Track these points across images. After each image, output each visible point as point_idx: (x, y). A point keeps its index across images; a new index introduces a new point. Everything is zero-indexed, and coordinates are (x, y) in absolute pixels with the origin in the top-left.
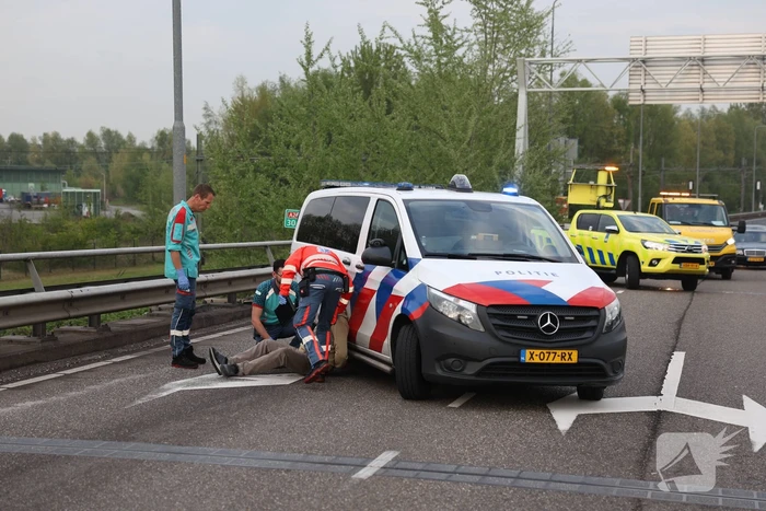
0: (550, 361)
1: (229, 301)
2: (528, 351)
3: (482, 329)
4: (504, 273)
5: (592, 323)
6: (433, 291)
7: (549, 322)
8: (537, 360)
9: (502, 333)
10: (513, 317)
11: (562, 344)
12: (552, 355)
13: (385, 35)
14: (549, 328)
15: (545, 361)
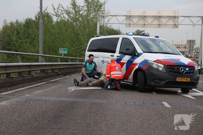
0: (183, 81)
1: (52, 71)
2: (178, 78)
3: (165, 72)
4: (167, 57)
5: (192, 71)
6: (149, 61)
7: (183, 70)
8: (180, 80)
9: (171, 73)
10: (174, 69)
11: (186, 76)
12: (184, 79)
13: (60, 7)
14: (183, 72)
15: (182, 81)
